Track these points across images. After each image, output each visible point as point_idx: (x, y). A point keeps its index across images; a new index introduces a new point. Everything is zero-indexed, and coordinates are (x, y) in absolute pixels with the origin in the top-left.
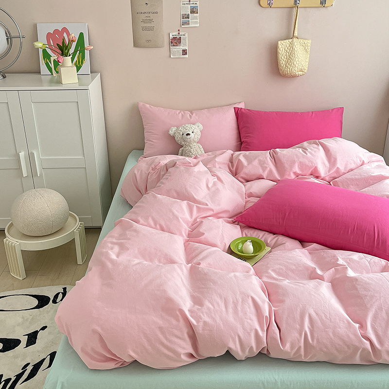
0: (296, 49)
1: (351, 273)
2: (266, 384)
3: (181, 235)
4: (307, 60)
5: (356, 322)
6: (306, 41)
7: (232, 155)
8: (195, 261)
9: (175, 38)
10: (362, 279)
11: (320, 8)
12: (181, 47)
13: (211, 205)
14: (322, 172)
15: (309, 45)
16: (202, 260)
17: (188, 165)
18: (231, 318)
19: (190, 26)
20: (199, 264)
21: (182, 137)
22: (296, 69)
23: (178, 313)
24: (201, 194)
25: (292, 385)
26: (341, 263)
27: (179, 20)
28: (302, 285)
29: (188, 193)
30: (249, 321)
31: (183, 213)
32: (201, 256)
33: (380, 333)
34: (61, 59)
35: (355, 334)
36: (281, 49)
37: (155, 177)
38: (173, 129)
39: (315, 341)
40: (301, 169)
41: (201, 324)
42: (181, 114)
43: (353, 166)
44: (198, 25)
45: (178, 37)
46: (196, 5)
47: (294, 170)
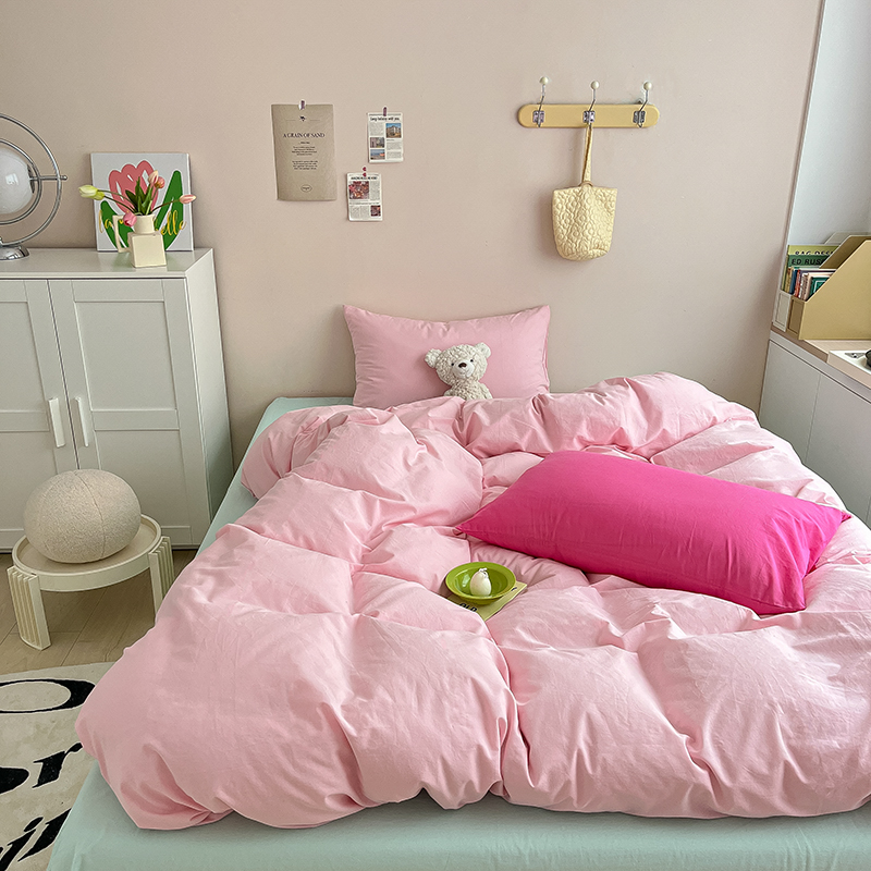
0: (588, 206)
1: (676, 633)
2: (500, 859)
3: (347, 557)
4: (611, 228)
5: (681, 731)
6: (607, 192)
7: (462, 406)
8: (369, 608)
9: (356, 184)
10: (697, 645)
11: (634, 130)
12: (369, 202)
13: (409, 500)
14: (635, 437)
15: (613, 198)
16: (382, 606)
17: (369, 422)
18: (428, 722)
19: (386, 160)
20: (376, 614)
21: (451, 371)
22: (589, 245)
23: (319, 711)
24: (392, 476)
25: (553, 862)
26: (660, 614)
27: (364, 149)
28: (578, 656)
29: (365, 475)
30: (465, 728)
31: (354, 515)
32: (382, 599)
33: (730, 754)
34: (132, 219)
35: (681, 758)
36: (560, 206)
37: (306, 445)
39: (599, 769)
40: (593, 431)
41: (366, 735)
43: (695, 427)
44: (402, 159)
45: (363, 181)
46: (397, 121)
47: (579, 434)
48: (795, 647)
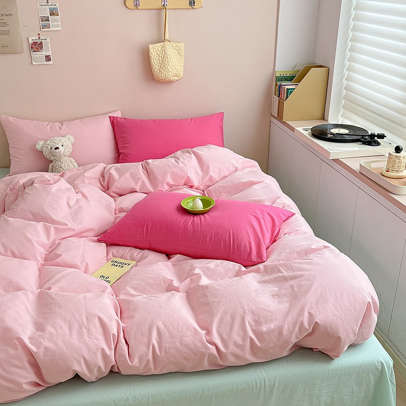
0: (168, 53)
1: (205, 281)
2: (117, 402)
3: (36, 259)
4: (183, 65)
5: (202, 329)
6: (179, 45)
7: (105, 168)
8: (46, 286)
9: (35, 43)
10: (212, 286)
11: (190, 10)
12: (44, 53)
13: (71, 225)
14: (196, 182)
16: (52, 284)
17: (47, 183)
18: (75, 340)
19: (51, 29)
20: (49, 289)
21: (51, 152)
22: (171, 74)
23: (16, 342)
24: (60, 213)
25: (144, 400)
26: (198, 273)
27: (38, 23)
28: (154, 298)
29: (45, 214)
30: (95, 341)
31: (38, 235)
32: (53, 281)
33: (225, 337)
35: (202, 342)
36: (153, 53)
37: (12, 198)
38: (40, 143)
39: (163, 352)
40: (173, 179)
41: (42, 350)
42: (49, 126)
43: (227, 173)
44: (60, 28)
45: (39, 41)
46: (55, 7)
47: (166, 181)
48: (259, 282)
